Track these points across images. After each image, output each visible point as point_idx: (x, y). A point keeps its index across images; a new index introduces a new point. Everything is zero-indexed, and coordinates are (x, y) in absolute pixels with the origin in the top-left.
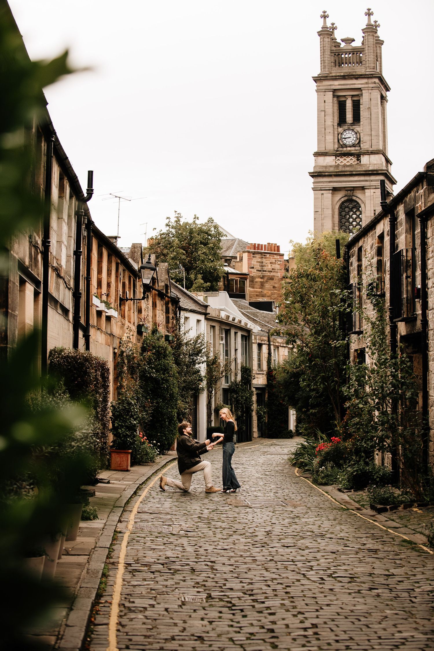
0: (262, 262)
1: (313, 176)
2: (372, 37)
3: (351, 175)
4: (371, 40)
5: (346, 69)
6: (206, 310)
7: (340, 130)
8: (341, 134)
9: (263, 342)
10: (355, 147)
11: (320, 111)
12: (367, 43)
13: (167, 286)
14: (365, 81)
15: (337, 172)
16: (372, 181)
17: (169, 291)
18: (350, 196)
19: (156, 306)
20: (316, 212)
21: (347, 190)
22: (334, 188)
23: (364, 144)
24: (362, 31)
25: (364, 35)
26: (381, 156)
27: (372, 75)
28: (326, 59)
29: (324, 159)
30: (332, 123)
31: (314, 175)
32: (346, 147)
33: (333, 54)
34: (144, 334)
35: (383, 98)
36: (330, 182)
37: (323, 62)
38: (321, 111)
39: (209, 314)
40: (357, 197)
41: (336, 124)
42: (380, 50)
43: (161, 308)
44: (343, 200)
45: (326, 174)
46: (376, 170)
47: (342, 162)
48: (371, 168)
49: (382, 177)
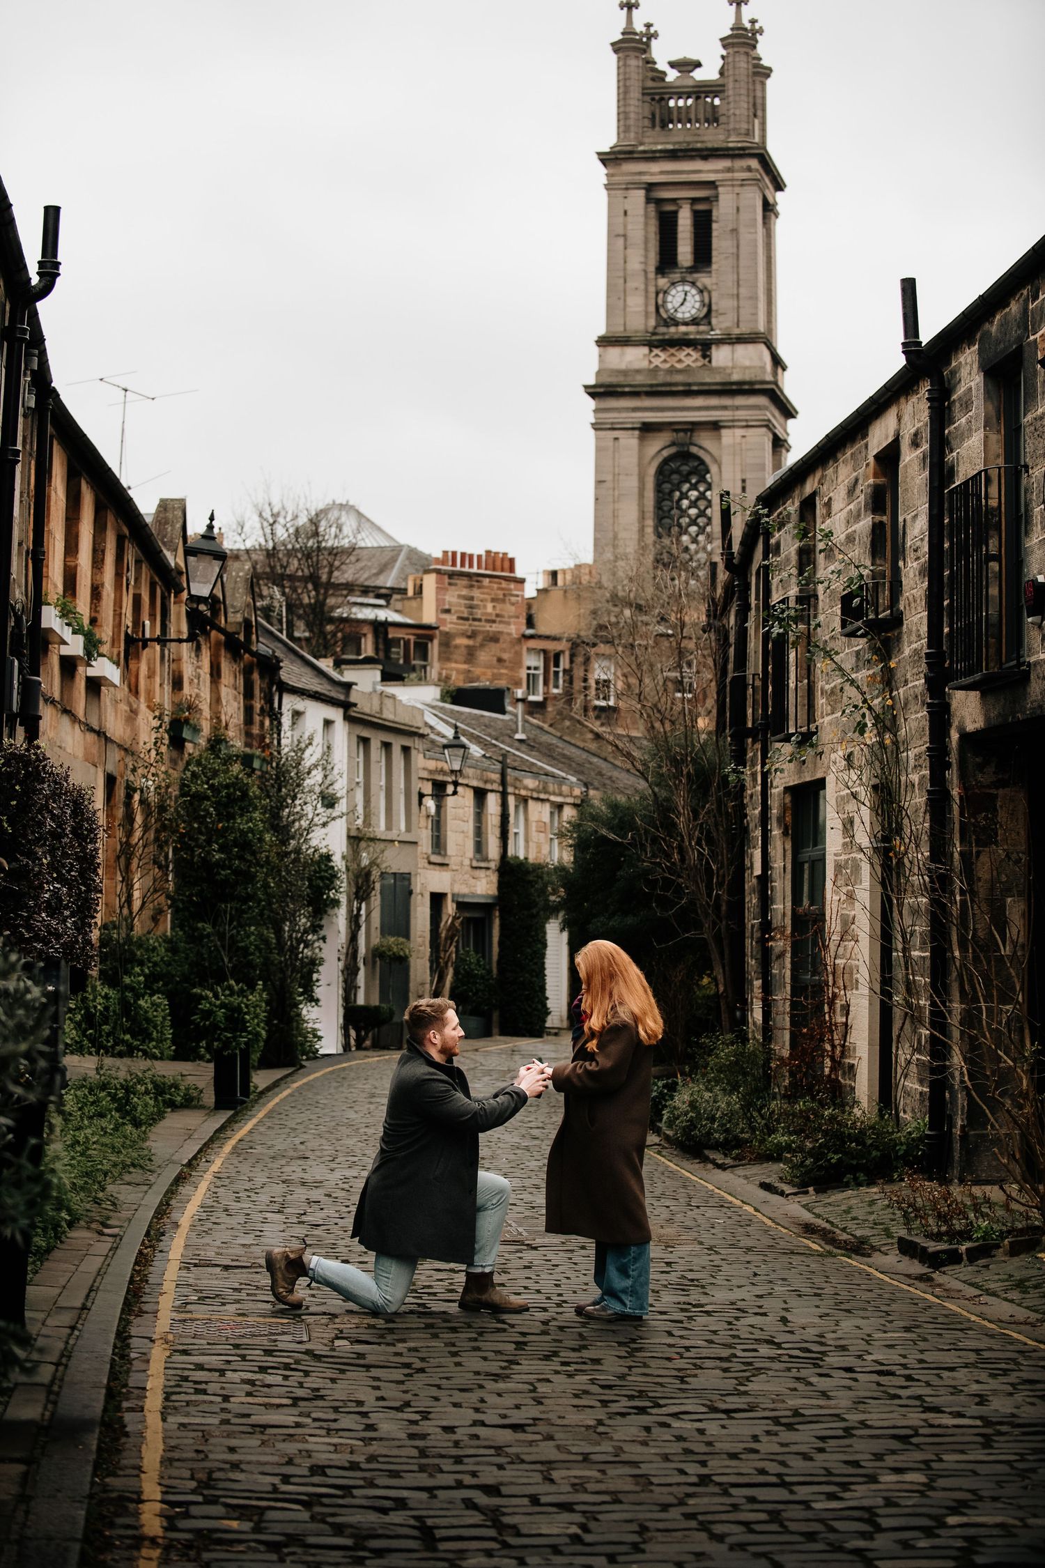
0: (472, 598)
1: (593, 395)
2: (743, 58)
3: (688, 393)
4: (743, 64)
5: (679, 133)
6: (348, 694)
7: (663, 282)
8: (665, 292)
9: (489, 787)
10: (698, 324)
11: (613, 235)
12: (731, 72)
13: (247, 623)
14: (726, 163)
15: (651, 386)
16: (737, 408)
17: (254, 637)
18: (682, 445)
19: (219, 675)
20: (599, 482)
21: (676, 431)
22: (644, 424)
23: (721, 318)
24: (719, 44)
25: (724, 53)
26: (762, 347)
27: (743, 149)
28: (632, 109)
29: (623, 354)
30: (642, 266)
31: (598, 392)
32: (676, 323)
33: (648, 98)
34: (189, 747)
35: (769, 208)
36: (635, 409)
37: (623, 116)
38: (617, 235)
39: (355, 705)
40: (701, 447)
41: (652, 269)
42: (764, 90)
43: (232, 680)
44: (665, 453)
45: (627, 389)
46: (751, 383)
47: (665, 361)
48: (736, 377)
49: (762, 401)
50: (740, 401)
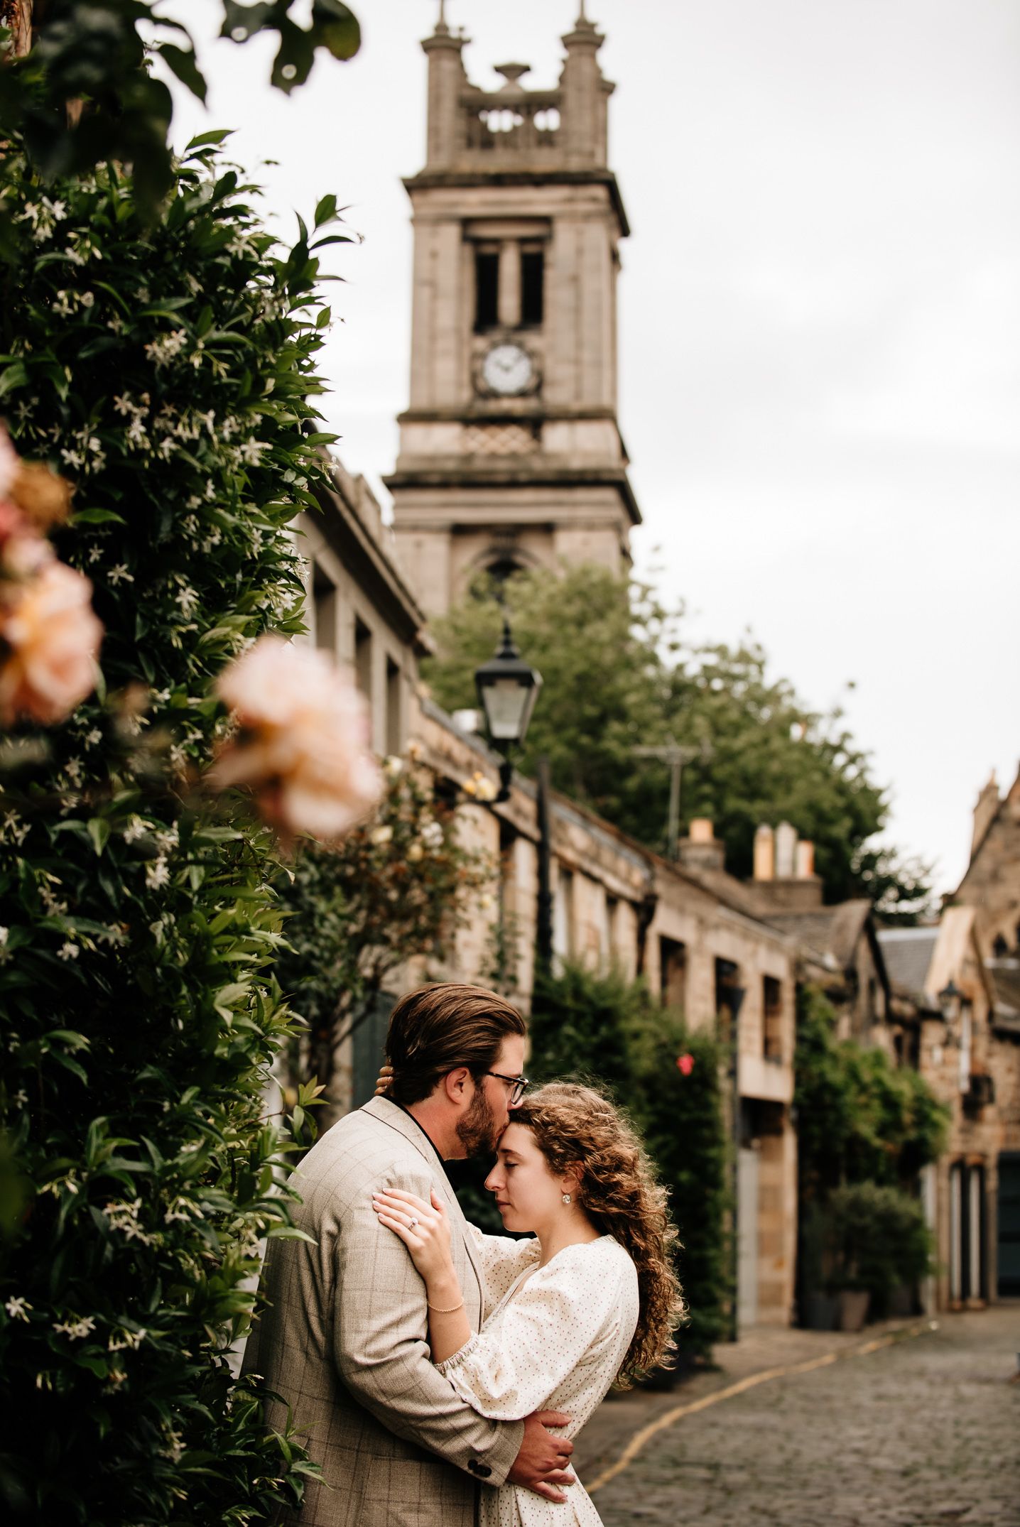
2: (589, 60)
3: (513, 484)
4: (587, 68)
5: (500, 161)
7: (481, 343)
8: (483, 356)
10: (525, 397)
11: (418, 282)
12: (573, 79)
14: (566, 191)
15: (466, 474)
16: (575, 504)
18: (504, 552)
21: (496, 534)
22: (456, 524)
23: (556, 389)
25: (565, 55)
26: (610, 426)
27: (585, 173)
28: (445, 124)
29: (429, 434)
30: (454, 323)
32: (497, 396)
33: (461, 111)
35: (615, 257)
36: (444, 506)
37: (433, 131)
38: (424, 283)
40: (526, 555)
41: (467, 326)
44: (480, 565)
45: (434, 479)
46: (597, 472)
47: (483, 445)
48: (576, 464)
49: (610, 495)
50: (581, 495)
